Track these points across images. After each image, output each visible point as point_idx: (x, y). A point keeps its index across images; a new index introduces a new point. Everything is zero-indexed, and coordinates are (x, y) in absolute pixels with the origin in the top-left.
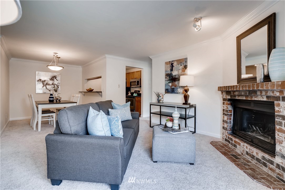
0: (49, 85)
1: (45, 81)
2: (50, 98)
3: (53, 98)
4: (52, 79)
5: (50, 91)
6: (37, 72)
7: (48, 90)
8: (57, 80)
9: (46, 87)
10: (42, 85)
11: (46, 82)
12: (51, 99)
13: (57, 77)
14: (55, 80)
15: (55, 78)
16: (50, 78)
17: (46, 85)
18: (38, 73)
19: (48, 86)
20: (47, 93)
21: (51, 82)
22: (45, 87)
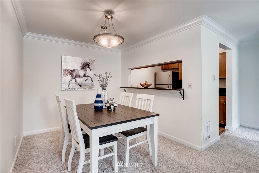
0: (80, 77)
1: (74, 70)
2: (96, 102)
3: (101, 102)
4: (84, 68)
5: (81, 86)
6: (63, 57)
7: (79, 84)
8: (91, 70)
9: (76, 80)
10: (70, 78)
11: (76, 72)
12: (99, 105)
13: (91, 65)
14: (88, 69)
15: (87, 66)
16: (80, 66)
17: (75, 77)
18: (65, 59)
19: (78, 79)
20: (77, 89)
21: (82, 73)
22: (74, 80)
